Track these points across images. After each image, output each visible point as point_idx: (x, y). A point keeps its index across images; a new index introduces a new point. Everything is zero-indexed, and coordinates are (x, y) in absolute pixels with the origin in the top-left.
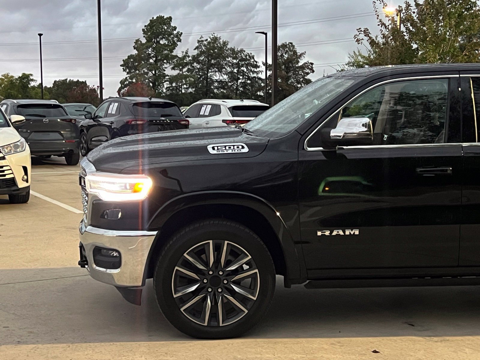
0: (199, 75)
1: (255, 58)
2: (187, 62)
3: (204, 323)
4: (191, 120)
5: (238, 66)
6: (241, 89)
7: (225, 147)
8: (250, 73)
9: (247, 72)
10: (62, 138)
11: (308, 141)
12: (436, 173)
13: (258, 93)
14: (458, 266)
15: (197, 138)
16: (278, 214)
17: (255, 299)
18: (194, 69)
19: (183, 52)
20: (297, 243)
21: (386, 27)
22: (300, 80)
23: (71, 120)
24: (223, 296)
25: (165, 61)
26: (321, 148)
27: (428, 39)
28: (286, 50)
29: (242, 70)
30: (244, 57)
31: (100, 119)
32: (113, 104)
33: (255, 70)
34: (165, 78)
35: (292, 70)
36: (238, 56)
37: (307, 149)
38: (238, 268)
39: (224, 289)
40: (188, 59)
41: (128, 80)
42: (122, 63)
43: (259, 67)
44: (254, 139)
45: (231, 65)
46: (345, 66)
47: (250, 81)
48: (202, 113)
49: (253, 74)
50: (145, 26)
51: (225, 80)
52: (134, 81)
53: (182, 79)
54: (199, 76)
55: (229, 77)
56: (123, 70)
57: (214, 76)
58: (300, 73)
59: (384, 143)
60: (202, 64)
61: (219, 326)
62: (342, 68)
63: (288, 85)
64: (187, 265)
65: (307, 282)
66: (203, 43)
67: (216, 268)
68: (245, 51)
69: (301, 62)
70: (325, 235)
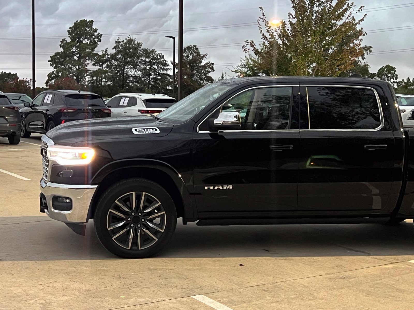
0: (117, 70)
1: (164, 57)
2: (106, 60)
3: (128, 248)
4: (112, 109)
5: (151, 64)
6: (153, 83)
7: (144, 129)
8: (160, 71)
9: (158, 69)
10: (7, 122)
11: (200, 126)
12: (283, 148)
13: (167, 87)
14: (297, 210)
15: (124, 123)
16: (180, 176)
17: (163, 231)
18: (113, 65)
19: (103, 51)
20: (191, 194)
21: (267, 40)
22: (202, 77)
23: (14, 107)
24: (141, 230)
25: (87, 58)
26: (208, 132)
27: (298, 51)
28: (191, 51)
29: (154, 67)
30: (155, 57)
31: (37, 108)
32: (48, 95)
33: (165, 68)
34: (87, 72)
35: (196, 69)
36: (151, 55)
37: (199, 132)
38: (152, 211)
39: (142, 225)
40: (107, 57)
41: (54, 74)
42: (50, 59)
43: (168, 65)
44: (163, 125)
45: (144, 63)
46: (238, 67)
47: (160, 77)
48: (121, 104)
49: (163, 71)
50: (70, 28)
51: (139, 76)
52: (60, 74)
53: (102, 74)
54: (117, 72)
55: (142, 73)
56: (50, 65)
57: (130, 72)
58: (203, 71)
59: (254, 129)
60: (119, 62)
61: (138, 250)
62: (236, 69)
63: (192, 81)
64: (117, 208)
65: (198, 220)
66: (120, 44)
67: (137, 211)
68: (156, 52)
69: (204, 62)
70: (210, 189)
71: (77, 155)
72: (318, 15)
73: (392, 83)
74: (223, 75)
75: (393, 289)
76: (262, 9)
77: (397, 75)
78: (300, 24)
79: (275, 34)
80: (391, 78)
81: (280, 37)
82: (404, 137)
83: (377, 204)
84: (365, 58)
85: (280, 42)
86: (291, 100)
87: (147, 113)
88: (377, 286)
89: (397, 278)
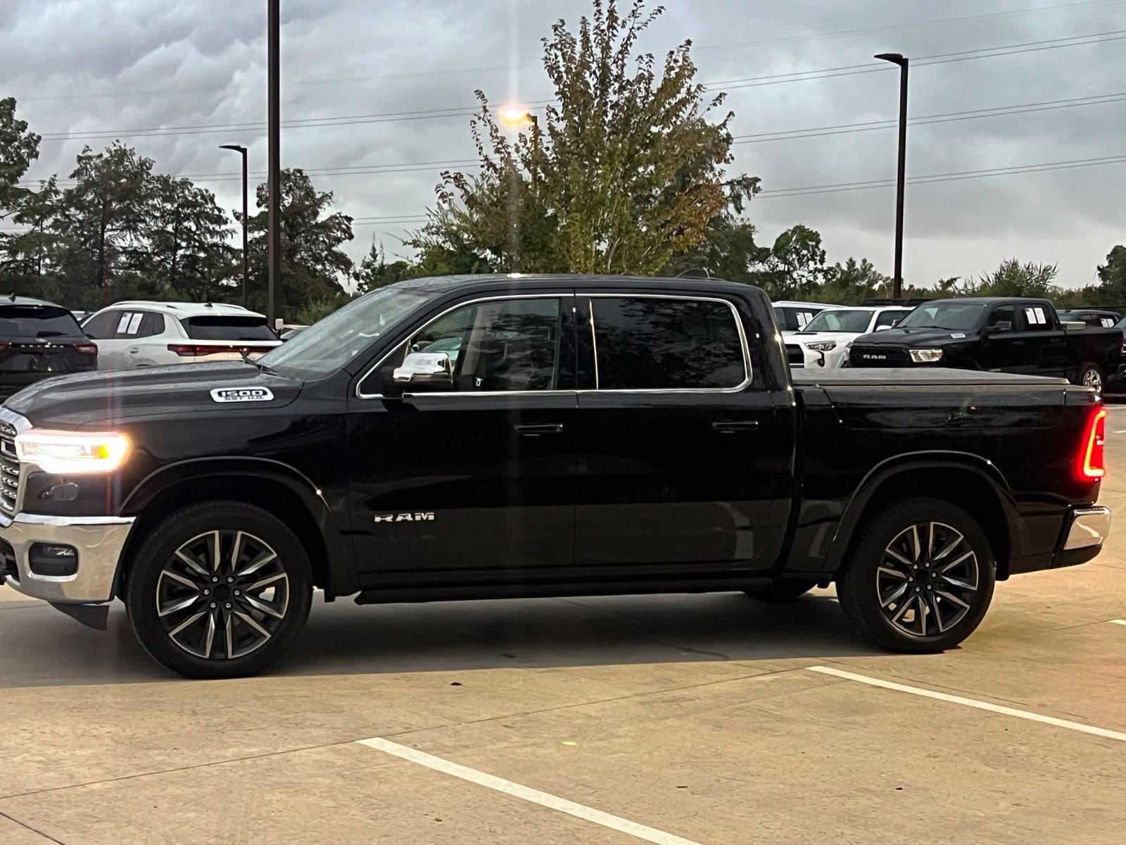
0: (83, 235)
1: (216, 200)
2: (52, 206)
3: (205, 655)
4: (100, 344)
5: (177, 217)
6: (183, 270)
7: (238, 392)
8: (204, 236)
9: (199, 232)
11: (361, 384)
12: (542, 431)
13: (224, 283)
14: (572, 566)
16: (319, 492)
17: (282, 617)
18: (71, 222)
19: (43, 182)
20: (344, 533)
21: (496, 170)
22: (320, 254)
24: (233, 614)
26: (380, 395)
27: (572, 201)
28: (288, 185)
29: (186, 228)
30: (190, 198)
33: (217, 228)
35: (303, 232)
36: (177, 194)
37: (360, 396)
38: (256, 573)
39: (235, 604)
40: (54, 199)
43: (226, 223)
45: (157, 214)
46: (421, 233)
47: (204, 252)
49: (212, 238)
51: (145, 250)
53: (40, 245)
54: (82, 239)
55: (154, 242)
57: (120, 240)
58: (321, 239)
59: (475, 389)
60: (90, 212)
61: (226, 659)
62: (415, 238)
63: (294, 265)
64: (179, 567)
65: (359, 593)
66: (92, 163)
67: (224, 572)
68: (192, 185)
69: (324, 215)
70: (385, 521)
71: (88, 450)
72: (618, 112)
73: (810, 272)
74: (374, 249)
75: (769, 717)
76: (480, 94)
77: (824, 253)
78: (578, 135)
79: (514, 156)
80: (808, 260)
81: (527, 164)
82: (794, 404)
83: (744, 548)
84: (742, 208)
85: (527, 176)
86: (558, 325)
87: (193, 353)
88: (738, 712)
89: (779, 699)
